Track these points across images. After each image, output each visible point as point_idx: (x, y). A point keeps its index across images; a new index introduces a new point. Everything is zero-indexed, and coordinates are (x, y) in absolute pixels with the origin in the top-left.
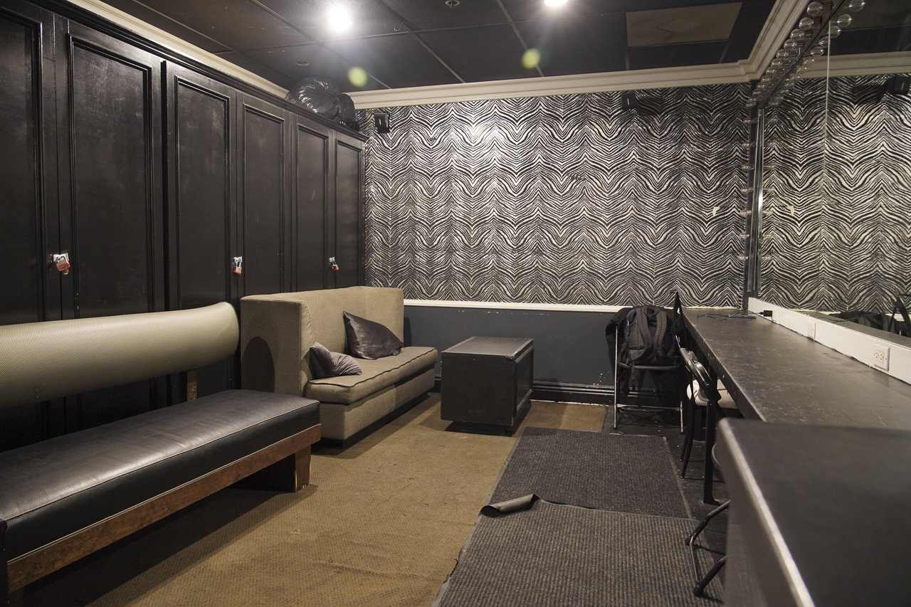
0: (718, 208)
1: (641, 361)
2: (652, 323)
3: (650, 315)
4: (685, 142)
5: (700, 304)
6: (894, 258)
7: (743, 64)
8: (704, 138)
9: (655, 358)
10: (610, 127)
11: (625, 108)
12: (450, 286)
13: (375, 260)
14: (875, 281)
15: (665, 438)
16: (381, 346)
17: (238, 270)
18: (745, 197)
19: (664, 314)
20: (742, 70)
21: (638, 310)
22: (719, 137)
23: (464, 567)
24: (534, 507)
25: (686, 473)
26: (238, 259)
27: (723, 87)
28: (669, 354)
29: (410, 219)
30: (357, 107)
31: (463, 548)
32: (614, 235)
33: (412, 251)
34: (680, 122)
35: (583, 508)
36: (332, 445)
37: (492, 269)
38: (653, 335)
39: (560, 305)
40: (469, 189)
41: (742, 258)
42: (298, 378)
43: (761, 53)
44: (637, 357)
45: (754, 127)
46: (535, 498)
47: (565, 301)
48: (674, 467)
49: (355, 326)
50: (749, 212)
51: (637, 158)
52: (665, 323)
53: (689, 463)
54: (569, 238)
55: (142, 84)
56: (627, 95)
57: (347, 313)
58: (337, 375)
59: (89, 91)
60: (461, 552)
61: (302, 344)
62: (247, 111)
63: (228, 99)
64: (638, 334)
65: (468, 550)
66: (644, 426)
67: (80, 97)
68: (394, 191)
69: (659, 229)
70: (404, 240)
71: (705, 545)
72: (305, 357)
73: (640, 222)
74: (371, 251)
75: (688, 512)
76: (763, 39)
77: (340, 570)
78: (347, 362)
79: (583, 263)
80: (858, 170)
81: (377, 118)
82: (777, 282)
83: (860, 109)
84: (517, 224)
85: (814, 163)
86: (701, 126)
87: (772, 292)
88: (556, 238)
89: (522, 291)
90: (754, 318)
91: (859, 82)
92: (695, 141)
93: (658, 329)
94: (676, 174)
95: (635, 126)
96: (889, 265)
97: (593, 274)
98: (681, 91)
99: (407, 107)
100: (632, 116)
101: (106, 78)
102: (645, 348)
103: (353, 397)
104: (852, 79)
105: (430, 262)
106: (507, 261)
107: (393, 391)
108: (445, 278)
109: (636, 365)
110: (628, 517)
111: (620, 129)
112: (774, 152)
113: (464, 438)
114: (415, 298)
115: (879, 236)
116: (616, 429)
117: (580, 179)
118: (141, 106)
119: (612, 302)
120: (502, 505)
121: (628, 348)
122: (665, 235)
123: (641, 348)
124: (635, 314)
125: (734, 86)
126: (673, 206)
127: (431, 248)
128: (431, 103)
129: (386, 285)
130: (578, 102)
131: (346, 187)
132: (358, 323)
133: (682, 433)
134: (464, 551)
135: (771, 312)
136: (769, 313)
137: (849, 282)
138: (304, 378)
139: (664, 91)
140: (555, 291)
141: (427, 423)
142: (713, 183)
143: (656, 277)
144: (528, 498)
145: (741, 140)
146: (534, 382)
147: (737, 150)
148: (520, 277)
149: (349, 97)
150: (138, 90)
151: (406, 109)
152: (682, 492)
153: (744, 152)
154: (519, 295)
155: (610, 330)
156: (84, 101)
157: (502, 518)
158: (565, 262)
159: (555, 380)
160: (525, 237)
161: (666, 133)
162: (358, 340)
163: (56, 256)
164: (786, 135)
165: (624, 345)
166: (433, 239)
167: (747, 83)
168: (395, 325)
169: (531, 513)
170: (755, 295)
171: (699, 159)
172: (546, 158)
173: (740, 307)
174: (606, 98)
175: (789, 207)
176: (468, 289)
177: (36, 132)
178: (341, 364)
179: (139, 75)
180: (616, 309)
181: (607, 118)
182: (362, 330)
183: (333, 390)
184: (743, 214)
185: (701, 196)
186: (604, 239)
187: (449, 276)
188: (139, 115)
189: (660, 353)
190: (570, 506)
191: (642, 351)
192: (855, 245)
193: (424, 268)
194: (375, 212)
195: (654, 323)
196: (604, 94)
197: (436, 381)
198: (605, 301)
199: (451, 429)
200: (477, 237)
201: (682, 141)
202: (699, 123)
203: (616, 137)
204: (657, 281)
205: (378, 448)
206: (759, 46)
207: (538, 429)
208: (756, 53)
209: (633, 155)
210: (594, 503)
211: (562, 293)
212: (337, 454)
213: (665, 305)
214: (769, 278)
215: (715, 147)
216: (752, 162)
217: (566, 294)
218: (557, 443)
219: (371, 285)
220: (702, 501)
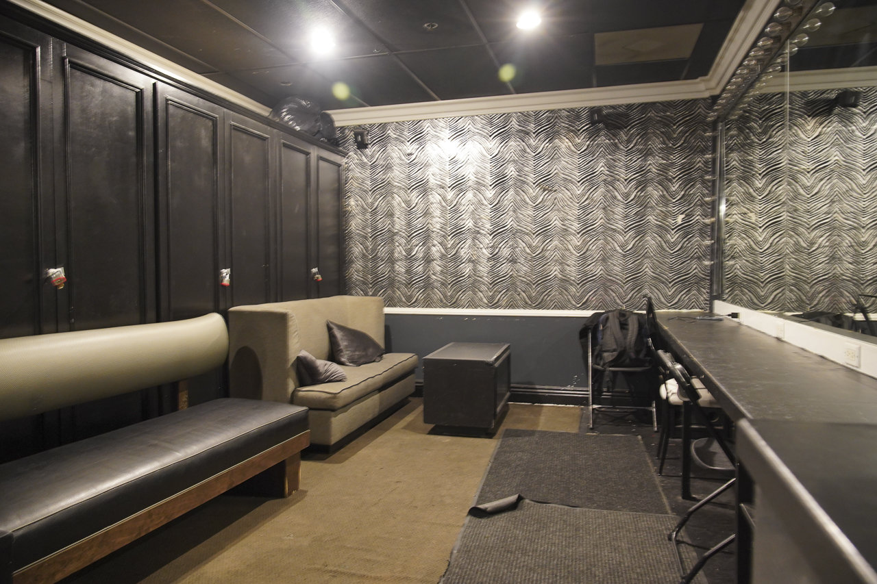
0: (683, 216)
1: (614, 363)
2: (623, 326)
3: (622, 319)
4: (651, 154)
5: (669, 308)
6: (850, 260)
7: (704, 81)
8: (667, 151)
9: (628, 361)
10: (580, 141)
11: (593, 123)
12: (428, 294)
13: (356, 271)
14: (833, 283)
15: (640, 437)
16: (364, 353)
17: (226, 281)
18: (709, 205)
19: (635, 317)
20: (702, 86)
21: (610, 314)
22: (682, 148)
23: (456, 568)
24: (519, 507)
25: (664, 471)
26: (226, 273)
27: (685, 102)
28: (641, 356)
29: (389, 231)
30: (337, 124)
31: (453, 550)
32: (585, 243)
33: (392, 261)
34: (645, 136)
35: (566, 507)
36: (320, 451)
37: (469, 277)
38: (625, 338)
39: (535, 310)
40: (445, 201)
41: (707, 263)
42: (285, 386)
43: (721, 70)
44: (611, 359)
45: (714, 139)
46: (520, 499)
47: (538, 307)
48: (650, 465)
49: (338, 334)
50: (713, 219)
51: (605, 170)
52: (636, 326)
53: (666, 461)
54: (543, 246)
55: (134, 104)
56: (594, 111)
57: (331, 323)
58: (323, 382)
59: (84, 110)
60: (452, 553)
61: (290, 352)
62: (234, 129)
63: (216, 118)
64: (610, 336)
65: (459, 551)
66: (619, 425)
67: (75, 116)
68: (373, 203)
69: (628, 236)
70: (383, 251)
71: (686, 539)
72: (293, 365)
73: (608, 231)
74: (352, 262)
75: (668, 508)
76: (722, 58)
77: (335, 574)
78: (333, 370)
79: (555, 271)
80: (814, 178)
81: (356, 135)
82: (740, 285)
83: (814, 121)
84: (492, 233)
85: (773, 172)
86: (665, 139)
87: (737, 295)
88: (530, 246)
89: (498, 298)
90: (721, 320)
91: (812, 97)
92: (659, 153)
93: (630, 332)
94: (642, 184)
95: (603, 140)
96: (845, 268)
97: (565, 281)
98: (645, 107)
99: (385, 123)
100: (600, 130)
101: (100, 98)
102: (619, 351)
103: (340, 403)
104: (804, 94)
105: (408, 271)
106: (484, 269)
107: (376, 397)
108: (423, 287)
109: (610, 367)
110: (611, 515)
111: (588, 142)
112: (734, 163)
113: (447, 440)
114: (395, 306)
115: (835, 240)
116: (591, 429)
117: (551, 190)
118: (132, 124)
119: (584, 306)
120: (488, 506)
121: (602, 351)
122: (634, 242)
123: (614, 350)
124: (607, 319)
125: (695, 101)
126: (641, 215)
127: (410, 258)
128: (409, 120)
129: (366, 294)
130: (548, 119)
131: (327, 201)
132: (342, 331)
133: (656, 432)
134: (455, 552)
135: (737, 314)
136: (735, 315)
137: (809, 283)
138: (291, 385)
139: (629, 107)
140: (530, 298)
141: (410, 427)
142: (677, 192)
143: (626, 282)
144: (513, 498)
145: (703, 152)
146: (512, 385)
147: (699, 161)
148: (496, 284)
149: (328, 116)
150: (131, 110)
151: (383, 126)
152: (660, 489)
153: (706, 163)
154: (495, 301)
155: (583, 334)
156: (79, 120)
157: (489, 519)
158: (538, 269)
159: (532, 384)
160: (500, 246)
161: (632, 145)
162: (342, 347)
163: (52, 271)
164: (745, 147)
165: (598, 348)
166: (411, 250)
167: (707, 98)
168: (376, 333)
169: (517, 513)
170: (719, 297)
171: (664, 169)
172: (519, 171)
173: (707, 310)
174: (574, 115)
175: (750, 214)
176: (445, 296)
177: (33, 151)
178: (326, 371)
179: (131, 96)
180: (588, 313)
181: (576, 132)
182: (345, 338)
183: (320, 397)
184: (708, 221)
185: (666, 205)
186: (576, 247)
187: (427, 285)
188: (132, 133)
189: (633, 355)
190: (554, 505)
191: (615, 354)
192: (814, 249)
193: (402, 278)
194: (355, 225)
195: (625, 327)
196: (572, 110)
197: (416, 386)
198: (578, 306)
199: (433, 432)
200: (454, 246)
201: (647, 153)
202: (663, 136)
203: (585, 150)
204: (627, 286)
205: (364, 452)
206: (718, 64)
207: (517, 431)
208: (715, 70)
209: (601, 167)
210: (577, 502)
211: (537, 299)
212: (325, 459)
213: (635, 309)
214: (734, 282)
215: (677, 159)
216: (713, 173)
217: (540, 300)
218: (537, 443)
219: (351, 294)
220: (680, 498)
